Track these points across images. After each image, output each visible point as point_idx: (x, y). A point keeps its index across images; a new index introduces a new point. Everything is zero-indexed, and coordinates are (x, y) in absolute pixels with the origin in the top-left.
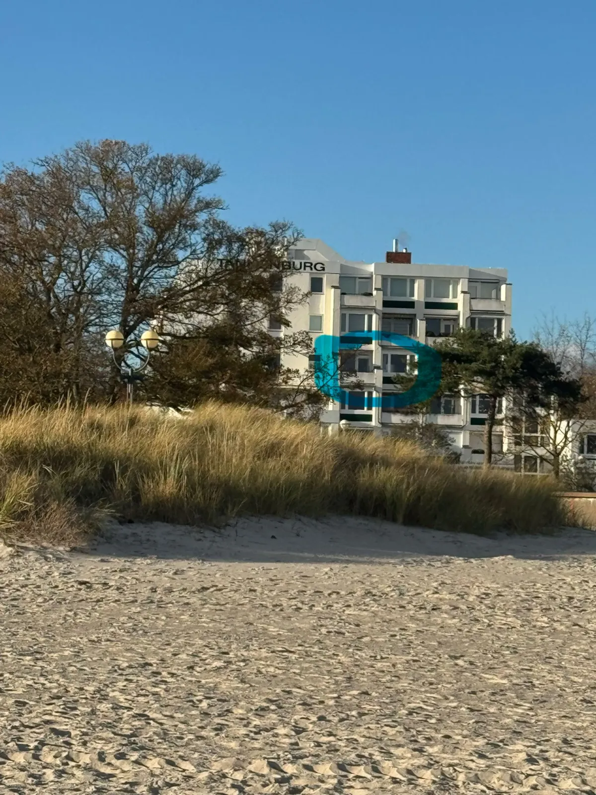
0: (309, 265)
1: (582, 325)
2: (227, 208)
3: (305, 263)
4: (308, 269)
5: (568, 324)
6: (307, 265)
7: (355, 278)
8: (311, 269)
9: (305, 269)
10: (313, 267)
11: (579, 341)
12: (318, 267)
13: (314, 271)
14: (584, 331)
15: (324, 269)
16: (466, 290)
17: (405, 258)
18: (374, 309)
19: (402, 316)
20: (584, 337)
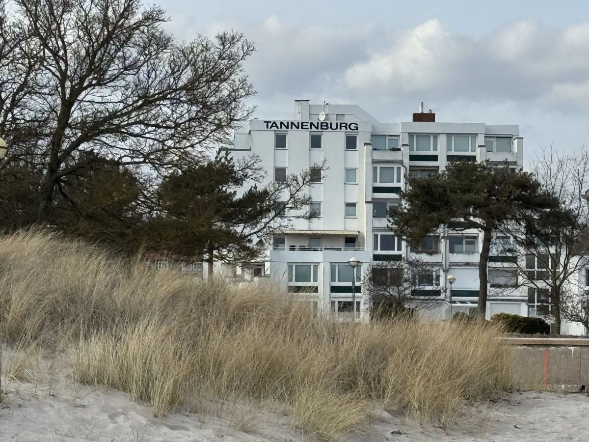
0: (344, 125)
1: (579, 159)
2: (169, 19)
3: (341, 124)
4: (343, 129)
5: (566, 158)
6: (342, 125)
7: (385, 135)
8: (346, 129)
9: (340, 129)
10: (348, 127)
11: (576, 175)
12: (353, 127)
13: (349, 130)
14: (582, 165)
15: (357, 128)
16: (483, 144)
17: (429, 117)
18: (401, 163)
19: (427, 168)
20: (581, 171)
